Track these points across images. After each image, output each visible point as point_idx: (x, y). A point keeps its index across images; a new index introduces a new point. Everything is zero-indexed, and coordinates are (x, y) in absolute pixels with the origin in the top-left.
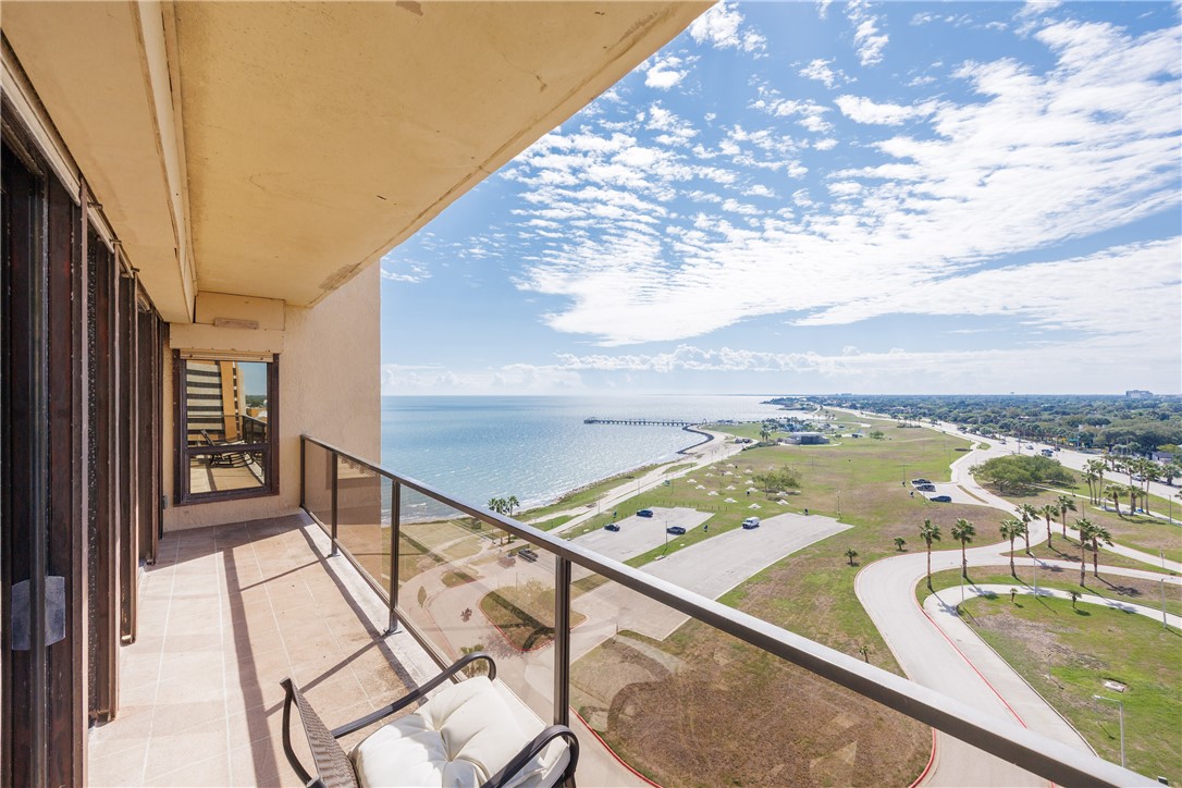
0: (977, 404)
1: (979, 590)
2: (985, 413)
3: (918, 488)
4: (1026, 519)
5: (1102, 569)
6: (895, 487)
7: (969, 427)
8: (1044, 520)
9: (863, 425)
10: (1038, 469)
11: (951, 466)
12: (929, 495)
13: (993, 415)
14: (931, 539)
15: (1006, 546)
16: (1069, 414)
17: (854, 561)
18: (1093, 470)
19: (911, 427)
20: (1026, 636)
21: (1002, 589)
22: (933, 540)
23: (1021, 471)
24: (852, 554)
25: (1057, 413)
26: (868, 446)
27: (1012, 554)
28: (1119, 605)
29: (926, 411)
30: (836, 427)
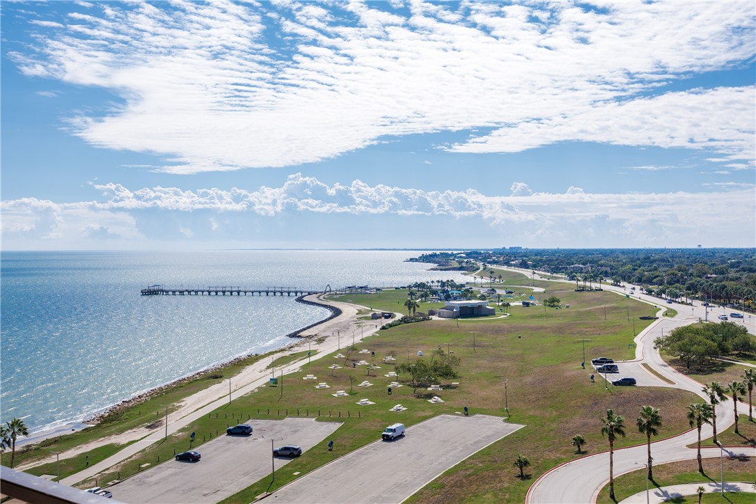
0: (663, 260)
1: (665, 493)
2: (671, 271)
3: (600, 370)
4: (714, 401)
6: (573, 369)
7: (655, 288)
8: (731, 400)
9: (537, 290)
10: (725, 339)
11: (636, 340)
12: (611, 378)
13: (679, 274)
14: (614, 435)
15: (692, 436)
16: (754, 271)
17: (526, 473)
19: (592, 290)
21: (688, 490)
22: (617, 435)
23: (709, 342)
24: (523, 464)
25: (744, 270)
26: (541, 316)
27: (699, 445)
29: (608, 269)
30: (502, 292)
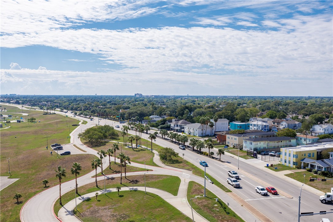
0: (81, 100)
1: (83, 198)
2: (85, 105)
3: (55, 149)
4: (101, 157)
5: (128, 174)
6: (43, 150)
7: (78, 113)
8: (108, 156)
9: (24, 114)
10: (106, 132)
11: (71, 135)
12: (60, 152)
13: (88, 106)
14: (61, 177)
15: (93, 173)
16: (116, 105)
17: (19, 201)
18: (124, 130)
19: (51, 114)
20: (102, 214)
21: (92, 195)
22: (63, 177)
23: (100, 134)
24: (18, 197)
25: (113, 104)
26: (27, 127)
27: (96, 176)
28: (133, 188)
29: (58, 104)
30: (6, 116)
